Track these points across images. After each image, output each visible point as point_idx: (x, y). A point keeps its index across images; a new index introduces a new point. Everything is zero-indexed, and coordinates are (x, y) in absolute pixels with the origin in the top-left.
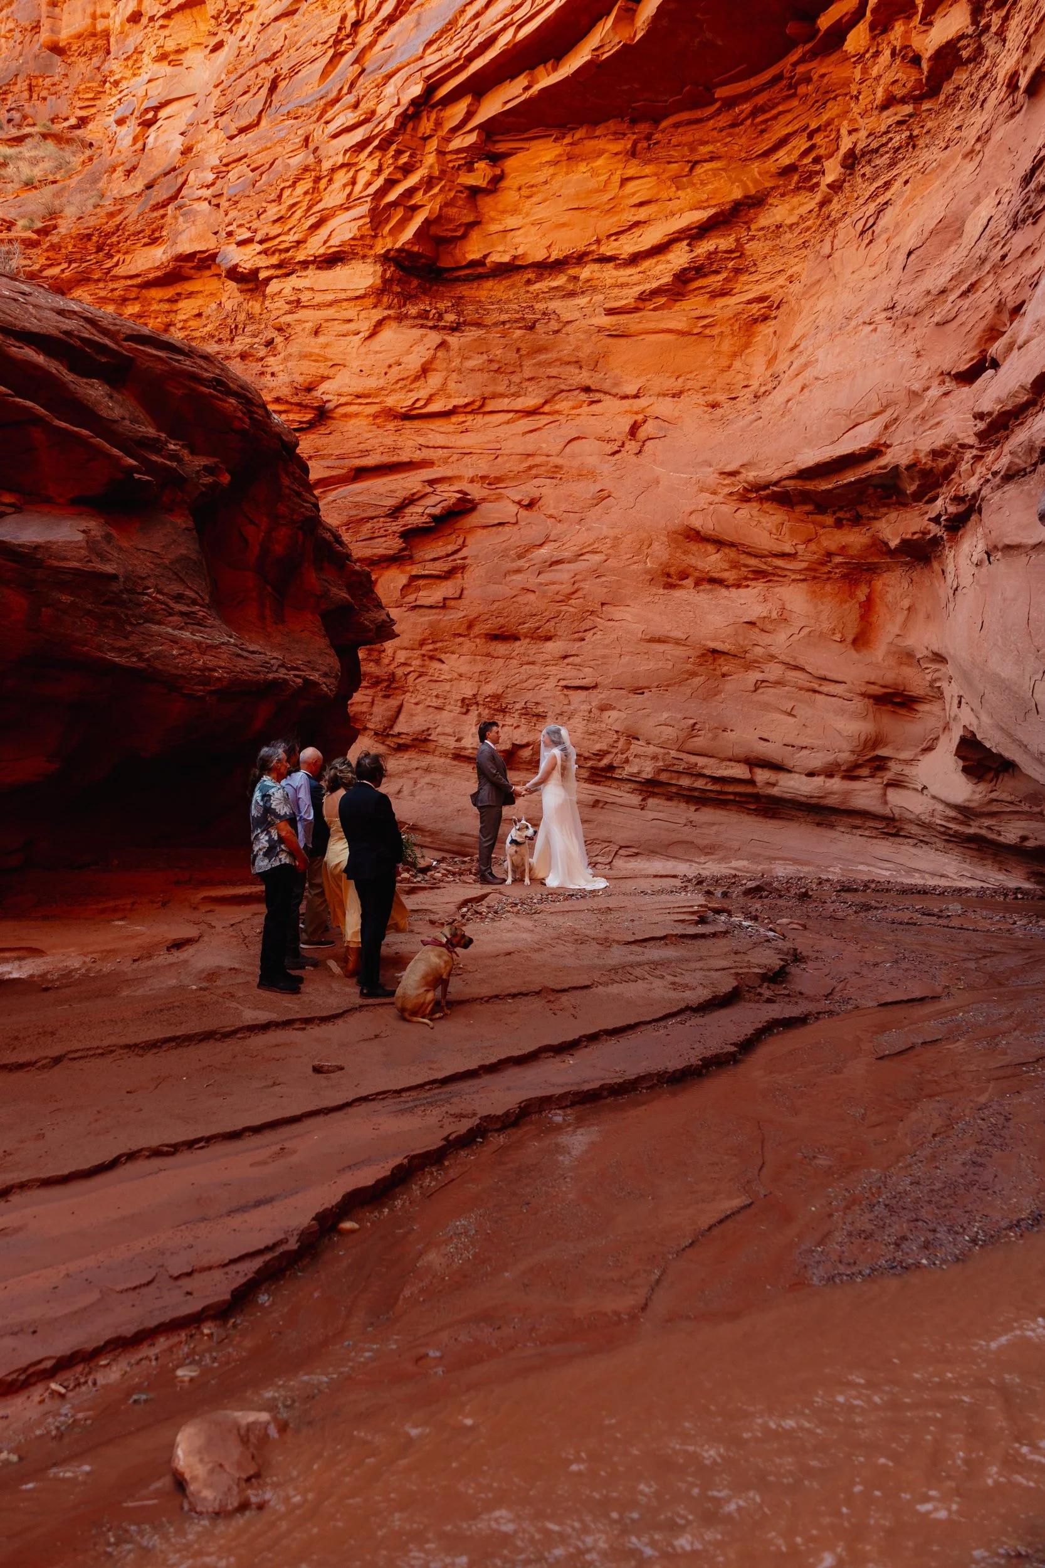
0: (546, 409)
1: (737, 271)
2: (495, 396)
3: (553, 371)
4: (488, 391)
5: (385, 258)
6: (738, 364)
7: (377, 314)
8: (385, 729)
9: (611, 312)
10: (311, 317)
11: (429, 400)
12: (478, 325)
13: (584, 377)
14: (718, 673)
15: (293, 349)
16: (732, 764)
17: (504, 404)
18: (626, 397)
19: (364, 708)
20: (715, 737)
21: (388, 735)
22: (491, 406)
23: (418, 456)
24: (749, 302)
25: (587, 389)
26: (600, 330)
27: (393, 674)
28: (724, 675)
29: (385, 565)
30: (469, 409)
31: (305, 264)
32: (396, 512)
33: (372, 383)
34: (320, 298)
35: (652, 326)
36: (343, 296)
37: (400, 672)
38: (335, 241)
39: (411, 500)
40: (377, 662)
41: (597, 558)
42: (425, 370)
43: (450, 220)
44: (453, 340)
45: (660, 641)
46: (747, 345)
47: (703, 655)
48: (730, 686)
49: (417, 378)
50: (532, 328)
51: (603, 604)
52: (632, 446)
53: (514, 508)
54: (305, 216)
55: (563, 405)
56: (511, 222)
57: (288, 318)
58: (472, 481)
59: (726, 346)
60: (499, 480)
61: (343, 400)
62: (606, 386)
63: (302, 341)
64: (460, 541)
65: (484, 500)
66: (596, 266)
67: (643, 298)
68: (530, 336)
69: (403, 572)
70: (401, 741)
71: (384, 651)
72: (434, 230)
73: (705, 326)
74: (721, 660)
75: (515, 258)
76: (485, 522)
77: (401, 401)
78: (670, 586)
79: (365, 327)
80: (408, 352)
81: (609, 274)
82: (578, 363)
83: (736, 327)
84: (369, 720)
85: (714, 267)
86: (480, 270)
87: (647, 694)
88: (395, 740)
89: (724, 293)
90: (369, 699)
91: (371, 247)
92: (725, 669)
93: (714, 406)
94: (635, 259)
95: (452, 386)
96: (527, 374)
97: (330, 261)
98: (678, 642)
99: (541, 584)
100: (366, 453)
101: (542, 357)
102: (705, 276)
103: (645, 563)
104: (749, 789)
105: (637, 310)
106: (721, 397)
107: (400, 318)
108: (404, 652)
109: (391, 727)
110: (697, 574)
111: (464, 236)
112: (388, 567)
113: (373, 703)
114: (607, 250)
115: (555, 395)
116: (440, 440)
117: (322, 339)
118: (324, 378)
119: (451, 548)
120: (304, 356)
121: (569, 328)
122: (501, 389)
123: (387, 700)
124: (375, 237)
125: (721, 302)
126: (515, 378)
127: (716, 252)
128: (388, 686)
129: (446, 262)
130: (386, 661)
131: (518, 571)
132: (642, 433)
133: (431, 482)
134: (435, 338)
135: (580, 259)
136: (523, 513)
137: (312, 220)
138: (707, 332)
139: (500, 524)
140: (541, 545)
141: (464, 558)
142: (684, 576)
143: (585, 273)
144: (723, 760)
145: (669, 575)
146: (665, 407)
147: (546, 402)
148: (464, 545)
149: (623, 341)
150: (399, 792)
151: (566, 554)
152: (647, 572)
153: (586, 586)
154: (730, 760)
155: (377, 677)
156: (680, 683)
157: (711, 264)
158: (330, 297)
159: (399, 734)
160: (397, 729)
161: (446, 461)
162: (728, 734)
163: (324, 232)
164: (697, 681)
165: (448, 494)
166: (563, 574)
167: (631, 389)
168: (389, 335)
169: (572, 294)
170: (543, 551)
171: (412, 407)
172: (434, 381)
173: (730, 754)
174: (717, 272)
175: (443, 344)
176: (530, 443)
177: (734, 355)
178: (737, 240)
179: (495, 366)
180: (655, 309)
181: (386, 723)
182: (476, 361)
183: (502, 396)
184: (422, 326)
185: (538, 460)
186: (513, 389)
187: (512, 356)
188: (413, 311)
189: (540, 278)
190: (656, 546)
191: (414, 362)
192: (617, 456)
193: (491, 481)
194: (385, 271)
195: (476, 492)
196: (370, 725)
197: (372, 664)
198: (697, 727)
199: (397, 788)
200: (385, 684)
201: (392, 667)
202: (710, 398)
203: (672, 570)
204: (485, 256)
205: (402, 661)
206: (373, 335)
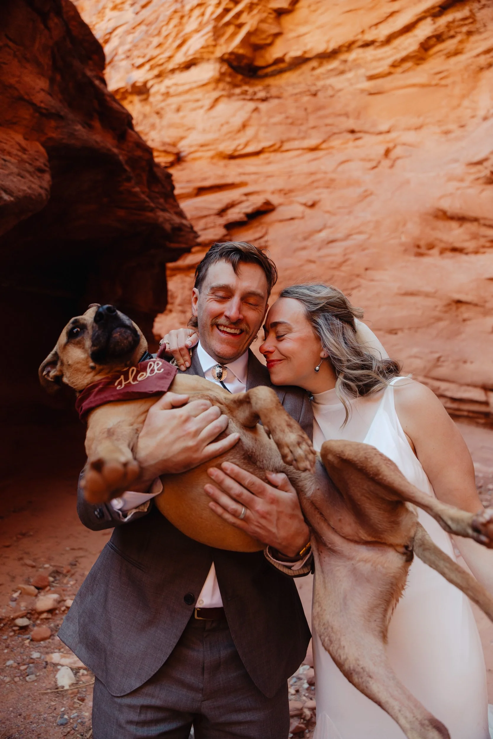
0: (324, 146)
1: (469, 33)
2: (289, 140)
3: (329, 121)
4: (284, 137)
5: (222, 60)
6: (466, 103)
7: (216, 94)
9: (371, 78)
10: (174, 101)
11: (246, 145)
12: (278, 97)
13: (351, 124)
14: (460, 319)
15: (165, 122)
16: (470, 388)
17: (296, 144)
18: (380, 133)
20: (457, 368)
22: (286, 146)
23: (237, 180)
24: (478, 55)
25: (353, 132)
26: (362, 91)
28: (464, 320)
30: (272, 149)
31: (173, 71)
32: (222, 212)
33: (210, 137)
34: (181, 89)
35: (401, 83)
36: (194, 85)
38: (191, 52)
39: (231, 205)
41: (362, 237)
42: (244, 126)
43: (263, 32)
44: (263, 106)
45: (412, 294)
46: (473, 88)
47: (449, 305)
48: (470, 328)
49: (239, 131)
50: (315, 95)
51: (366, 269)
52: (386, 163)
53: (301, 208)
54: (174, 41)
55: (336, 142)
56: (302, 30)
57: (163, 104)
58: (273, 193)
59: (457, 91)
60: (291, 191)
61: (193, 149)
62: (366, 127)
63: (170, 116)
64: (264, 231)
65: (280, 205)
66: (360, 50)
67: (394, 65)
68: (314, 99)
72: (254, 40)
73: (441, 79)
74: (463, 308)
75: (305, 52)
76: (281, 218)
77: (228, 147)
78: (420, 255)
79: (207, 103)
80: (234, 115)
81: (370, 53)
82: (347, 115)
83: (466, 76)
85: (452, 33)
86: (282, 66)
87: (400, 334)
89: (457, 53)
91: (212, 53)
92: (466, 316)
93: (447, 133)
94: (389, 39)
95: (261, 135)
96: (311, 123)
97: (188, 65)
98: (427, 295)
99: (320, 257)
100: (205, 179)
101: (321, 113)
102: (443, 41)
103: (400, 238)
104: (483, 409)
105: (390, 74)
106: (452, 126)
107: (230, 96)
110: (443, 245)
111: (271, 44)
114: (369, 37)
115: (329, 137)
116: (252, 169)
117: (181, 114)
118: (182, 138)
119: (257, 235)
120: (171, 125)
121: (340, 94)
122: (294, 134)
124: (215, 46)
125: (453, 60)
126: (303, 128)
127: (453, 21)
129: (260, 62)
131: (304, 248)
132: (393, 155)
133: (246, 195)
134: (251, 105)
135: (349, 46)
136: (308, 211)
137: (178, 42)
138: (443, 82)
139: (292, 219)
140: (320, 231)
141: (266, 242)
142: (431, 247)
143: (352, 56)
144: (462, 385)
145: (418, 247)
146: (410, 137)
147: (324, 141)
148: (266, 234)
149: (378, 97)
151: (339, 235)
152: (402, 244)
153: (354, 257)
154: (468, 385)
156: (429, 326)
157: (449, 31)
158: (187, 87)
161: (256, 182)
162: (468, 366)
163: (184, 49)
164: (442, 324)
165: (257, 201)
166: (337, 249)
167: (384, 127)
168: (223, 107)
169: (342, 72)
170: (323, 235)
171: (235, 150)
172: (250, 132)
173: (469, 380)
174: (453, 37)
175: (256, 110)
176: (313, 167)
177: (464, 97)
178: (471, 11)
179: (290, 121)
180: (403, 72)
182: (278, 118)
183: (294, 139)
184: (244, 99)
185: (319, 176)
186: (302, 135)
187: (302, 113)
188: (238, 91)
189: (321, 65)
190: (410, 226)
191: (237, 121)
192: (376, 170)
193: (285, 192)
194: (221, 68)
195: (275, 200)
198: (442, 359)
202: (444, 128)
203: (422, 243)
204: (285, 55)
206: (212, 107)
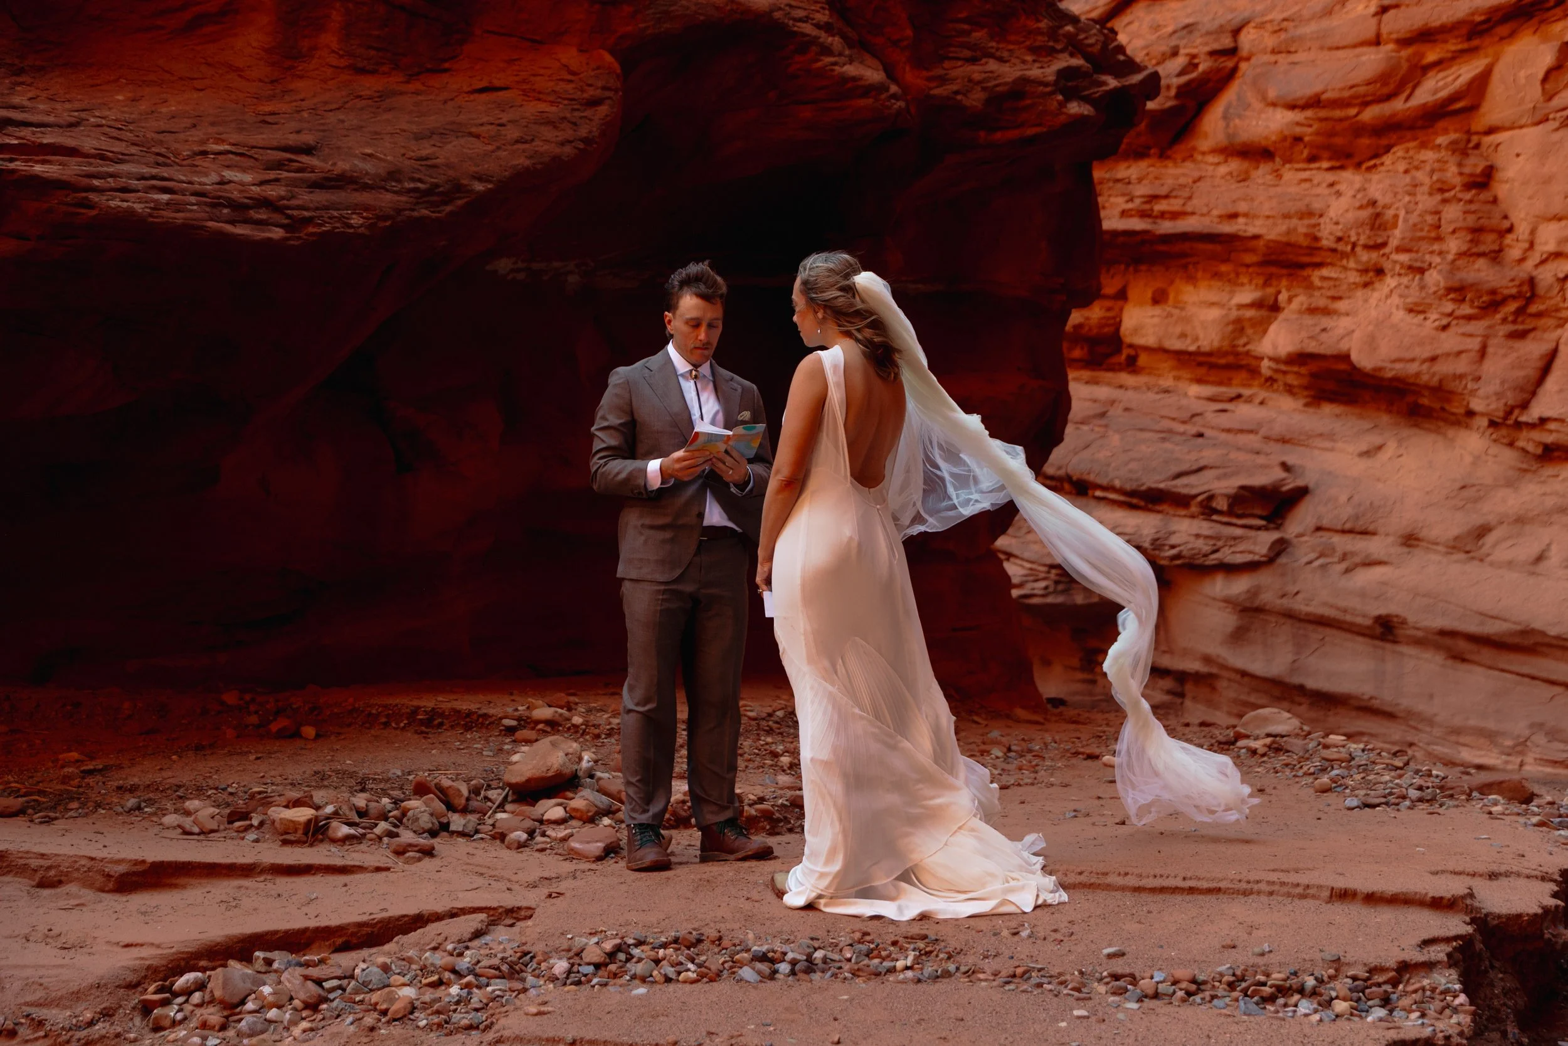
8: (1509, 412)
19: (1462, 366)
21: (1518, 425)
27: (1532, 282)
29: (1503, 30)
37: (1547, 276)
40: (1496, 256)
69: (1545, 39)
70: (1549, 439)
71: (1510, 230)
84: (1473, 392)
88: (1536, 435)
90: (1474, 344)
108: (1553, 226)
109: (1525, 406)
112: (1512, 35)
113: (1483, 352)
123: (1518, 344)
128: (1520, 312)
130: (1515, 253)
150: (1540, 558)
155: (1493, 292)
159: (1543, 421)
160: (1536, 411)
181: (1511, 398)
196: (1477, 405)
197: (1481, 263)
199: (1535, 549)
200: (1512, 306)
201: (1529, 264)
205: (1551, 247)
